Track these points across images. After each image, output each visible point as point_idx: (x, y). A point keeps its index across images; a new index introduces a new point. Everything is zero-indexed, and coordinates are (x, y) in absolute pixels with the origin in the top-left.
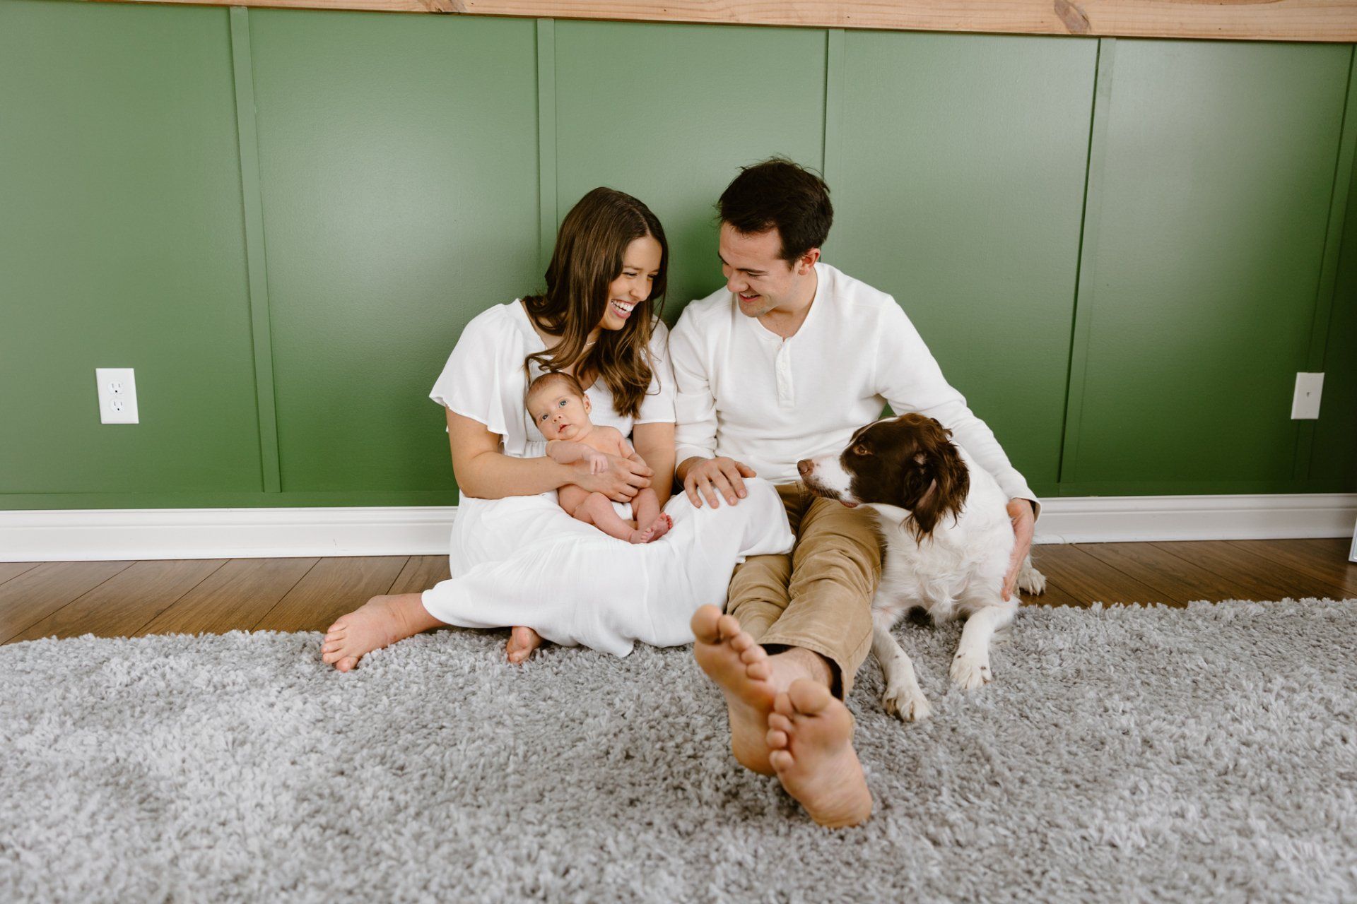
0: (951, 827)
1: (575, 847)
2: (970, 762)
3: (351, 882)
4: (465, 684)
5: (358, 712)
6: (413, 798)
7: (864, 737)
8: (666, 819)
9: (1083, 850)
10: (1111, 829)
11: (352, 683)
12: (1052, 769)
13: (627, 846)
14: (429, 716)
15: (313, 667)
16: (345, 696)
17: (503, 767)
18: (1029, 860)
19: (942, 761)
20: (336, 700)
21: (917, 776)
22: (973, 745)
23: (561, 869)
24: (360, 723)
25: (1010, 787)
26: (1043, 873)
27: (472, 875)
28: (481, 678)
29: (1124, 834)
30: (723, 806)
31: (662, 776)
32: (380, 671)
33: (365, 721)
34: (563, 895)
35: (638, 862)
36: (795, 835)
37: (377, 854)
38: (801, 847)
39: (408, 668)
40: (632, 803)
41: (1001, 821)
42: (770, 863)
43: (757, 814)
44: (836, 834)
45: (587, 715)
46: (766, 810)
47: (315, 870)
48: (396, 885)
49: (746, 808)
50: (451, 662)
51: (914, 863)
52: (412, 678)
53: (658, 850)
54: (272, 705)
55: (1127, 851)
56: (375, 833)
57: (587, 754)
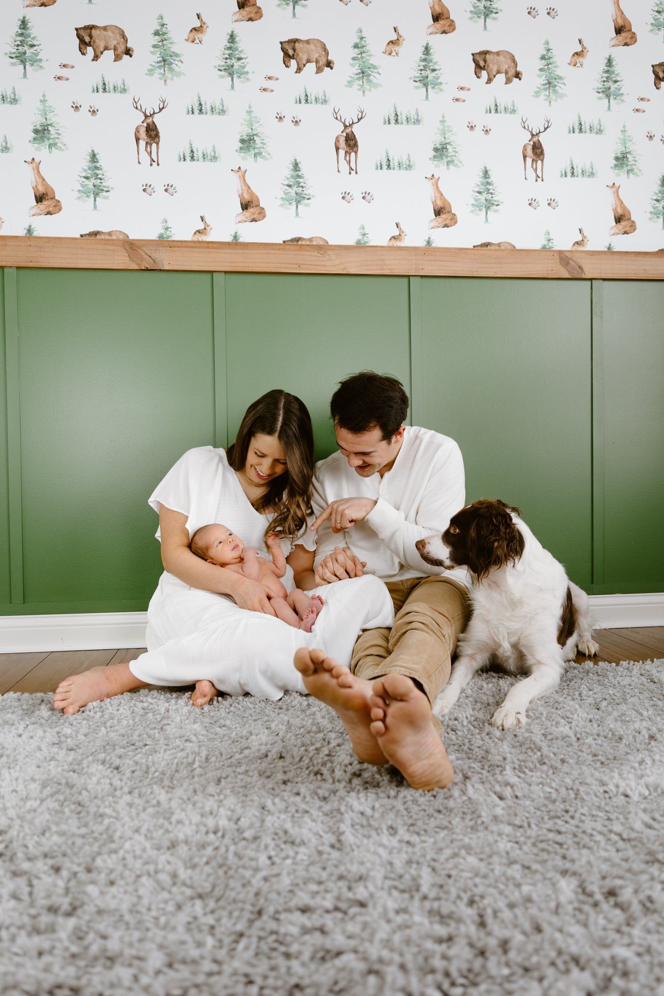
0: (512, 787)
1: (243, 807)
2: (526, 753)
3: (83, 831)
4: (161, 720)
5: (83, 738)
6: (126, 783)
7: (452, 740)
8: (310, 790)
9: (605, 798)
10: (624, 784)
11: (79, 721)
12: (585, 755)
13: (281, 805)
14: (135, 737)
15: (49, 713)
16: (74, 728)
17: (191, 764)
18: (566, 804)
19: (507, 751)
20: (68, 731)
21: (489, 761)
22: (529, 742)
23: (235, 817)
24: (86, 744)
25: (553, 763)
26: (575, 811)
27: (171, 823)
28: (174, 715)
29: (633, 787)
30: (350, 781)
31: (306, 767)
32: (99, 714)
33: (89, 742)
34: (236, 834)
35: (290, 815)
36: (401, 795)
37: (101, 816)
38: (405, 803)
39: (119, 712)
40: (284, 783)
41: (547, 784)
42: (383, 813)
43: (374, 787)
44: (430, 794)
45: (251, 734)
46: (381, 784)
47: (57, 824)
48: (115, 831)
49: (367, 783)
50: (151, 706)
51: (485, 808)
52: (122, 717)
53: (304, 806)
54: (20, 736)
55: (635, 797)
56: (99, 803)
57: (252, 755)
